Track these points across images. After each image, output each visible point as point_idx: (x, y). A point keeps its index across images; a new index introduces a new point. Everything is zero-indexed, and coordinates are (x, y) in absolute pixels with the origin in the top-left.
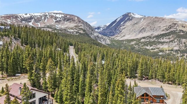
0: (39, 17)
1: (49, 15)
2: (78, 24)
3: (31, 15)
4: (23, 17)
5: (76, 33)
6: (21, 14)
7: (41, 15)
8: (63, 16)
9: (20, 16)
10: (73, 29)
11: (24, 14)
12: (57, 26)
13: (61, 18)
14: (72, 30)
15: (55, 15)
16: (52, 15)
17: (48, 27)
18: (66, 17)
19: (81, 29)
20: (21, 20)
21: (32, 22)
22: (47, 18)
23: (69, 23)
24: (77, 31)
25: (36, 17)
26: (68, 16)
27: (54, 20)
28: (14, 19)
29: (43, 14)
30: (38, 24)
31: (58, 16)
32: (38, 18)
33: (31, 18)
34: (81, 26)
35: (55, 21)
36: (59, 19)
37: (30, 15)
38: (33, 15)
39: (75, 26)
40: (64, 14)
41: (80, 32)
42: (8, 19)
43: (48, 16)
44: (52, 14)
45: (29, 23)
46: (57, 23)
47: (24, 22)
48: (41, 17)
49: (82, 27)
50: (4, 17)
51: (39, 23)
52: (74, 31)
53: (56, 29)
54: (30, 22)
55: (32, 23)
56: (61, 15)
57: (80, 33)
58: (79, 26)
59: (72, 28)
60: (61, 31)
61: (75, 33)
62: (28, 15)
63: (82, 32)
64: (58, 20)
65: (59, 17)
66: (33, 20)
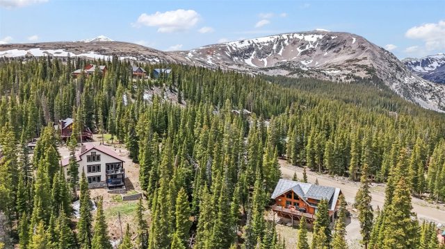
0: (267, 44)
1: (289, 38)
2: (358, 55)
3: (251, 43)
4: (236, 48)
5: (347, 78)
6: (232, 43)
7: (272, 40)
8: (321, 37)
9: (231, 48)
10: (339, 69)
11: (237, 43)
12: (303, 62)
13: (315, 43)
14: (337, 72)
15: (301, 38)
16: (296, 38)
17: (283, 67)
18: (329, 39)
19: (363, 66)
20: (231, 54)
21: (252, 57)
22: (284, 45)
23: (335, 54)
24: (349, 72)
25: (260, 47)
26: (333, 38)
27: (298, 49)
28: (219, 54)
29: (276, 37)
30: (263, 61)
31: (308, 38)
32: (264, 47)
33: (250, 49)
34: (365, 58)
35: (300, 51)
36: (311, 46)
37: (249, 42)
38: (256, 42)
39: (348, 61)
40: (323, 33)
41: (357, 74)
42: (209, 53)
43: (286, 42)
44: (296, 36)
45: (246, 61)
46: (305, 56)
47: (237, 58)
48: (272, 44)
49: (367, 63)
50: (202, 51)
51: (265, 60)
52: (342, 73)
53: (298, 71)
54: (248, 57)
55: (253, 61)
56: (316, 36)
57: (355, 78)
58: (359, 60)
59: (338, 67)
60: (309, 74)
61: (343, 78)
62: (246, 44)
63: (362, 74)
64: (307, 48)
65: (312, 42)
66: (255, 52)
